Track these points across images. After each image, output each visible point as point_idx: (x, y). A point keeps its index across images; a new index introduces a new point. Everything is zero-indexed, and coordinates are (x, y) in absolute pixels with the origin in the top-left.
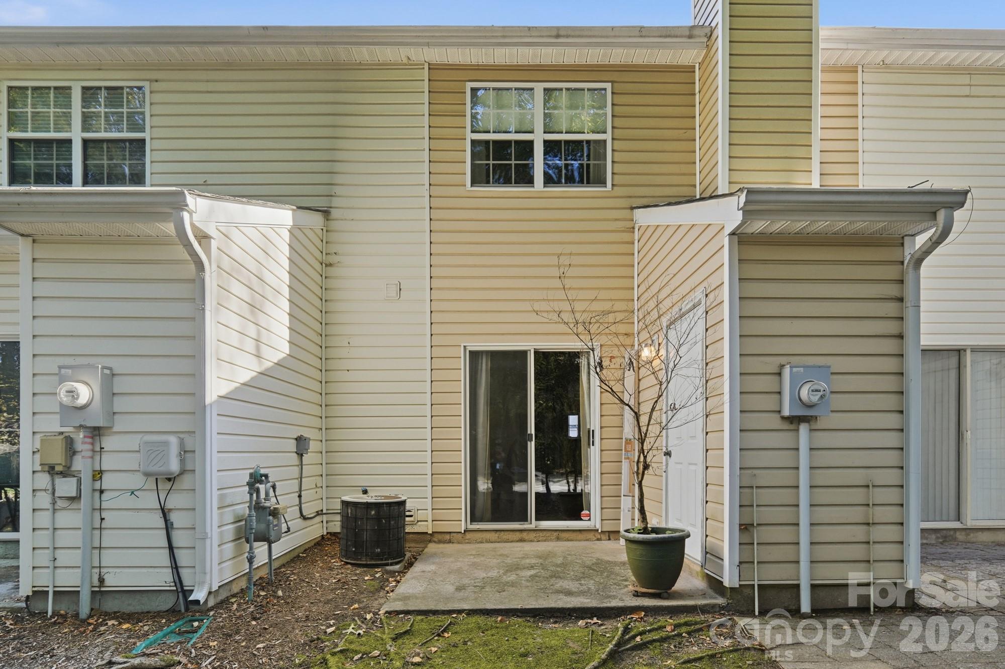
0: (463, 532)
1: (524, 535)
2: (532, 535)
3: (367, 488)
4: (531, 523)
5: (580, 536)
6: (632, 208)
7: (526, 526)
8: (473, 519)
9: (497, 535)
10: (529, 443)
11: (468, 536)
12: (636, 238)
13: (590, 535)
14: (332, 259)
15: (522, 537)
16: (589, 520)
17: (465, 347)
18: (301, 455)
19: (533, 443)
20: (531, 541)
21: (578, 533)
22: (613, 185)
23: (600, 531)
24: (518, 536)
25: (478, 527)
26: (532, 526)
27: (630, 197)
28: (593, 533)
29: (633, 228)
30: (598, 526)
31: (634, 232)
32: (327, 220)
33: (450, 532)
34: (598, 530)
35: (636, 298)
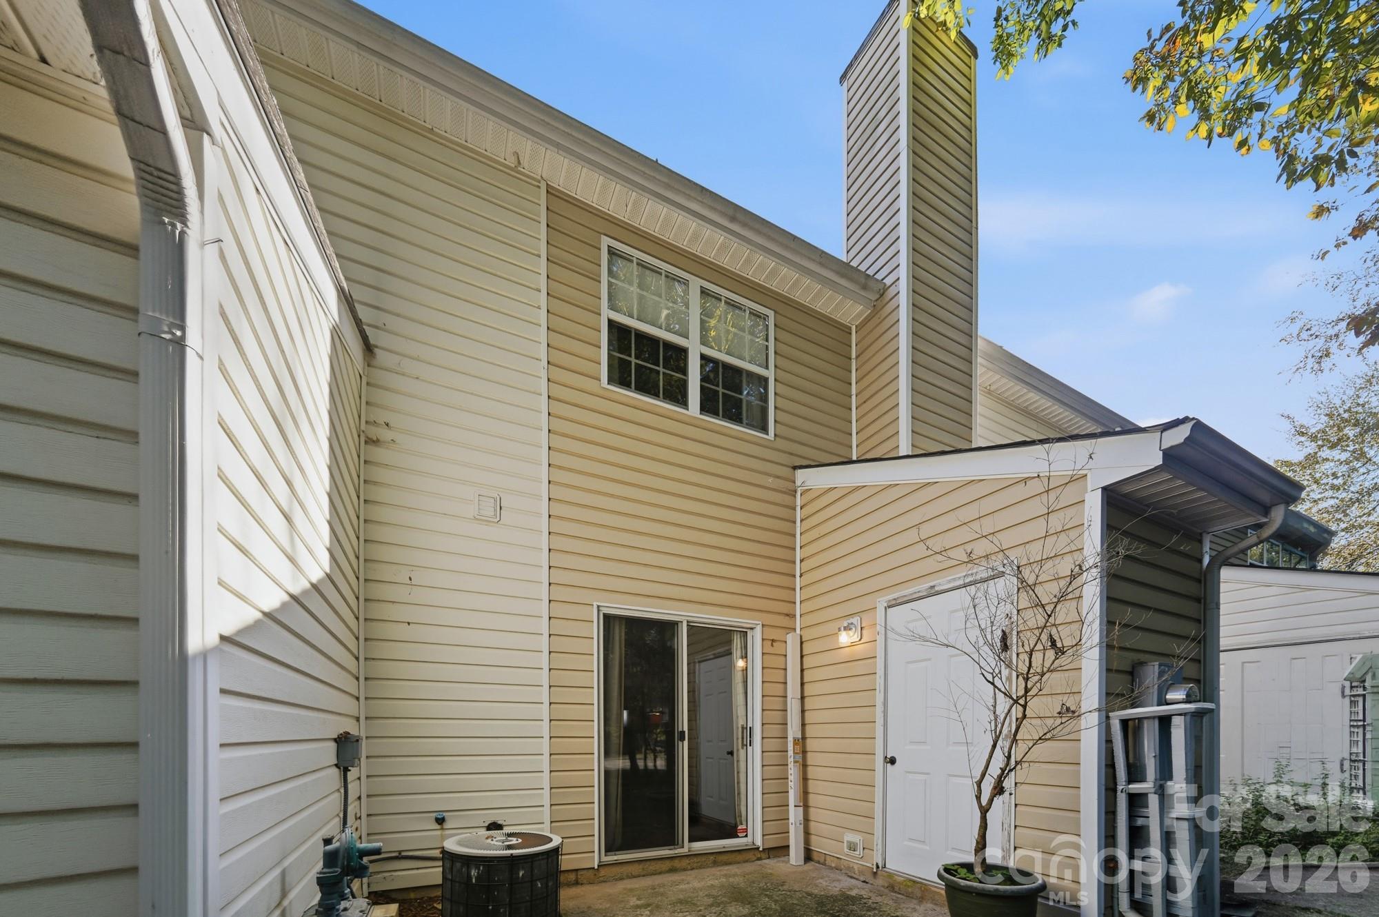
0: (596, 867)
1: (676, 863)
2: (685, 863)
3: (444, 814)
4: (683, 847)
5: (739, 857)
6: (795, 468)
7: (678, 851)
8: (609, 849)
9: (641, 866)
10: (680, 743)
11: (603, 872)
12: (799, 502)
13: (750, 855)
15: (673, 866)
16: (746, 836)
17: (598, 606)
19: (686, 743)
20: (685, 870)
21: (737, 854)
22: (775, 435)
23: (761, 849)
24: (667, 865)
25: (615, 858)
26: (685, 850)
27: (791, 454)
28: (752, 852)
29: (796, 491)
30: (759, 842)
31: (795, 497)
32: (369, 366)
33: (577, 870)
34: (758, 848)
35: (798, 574)
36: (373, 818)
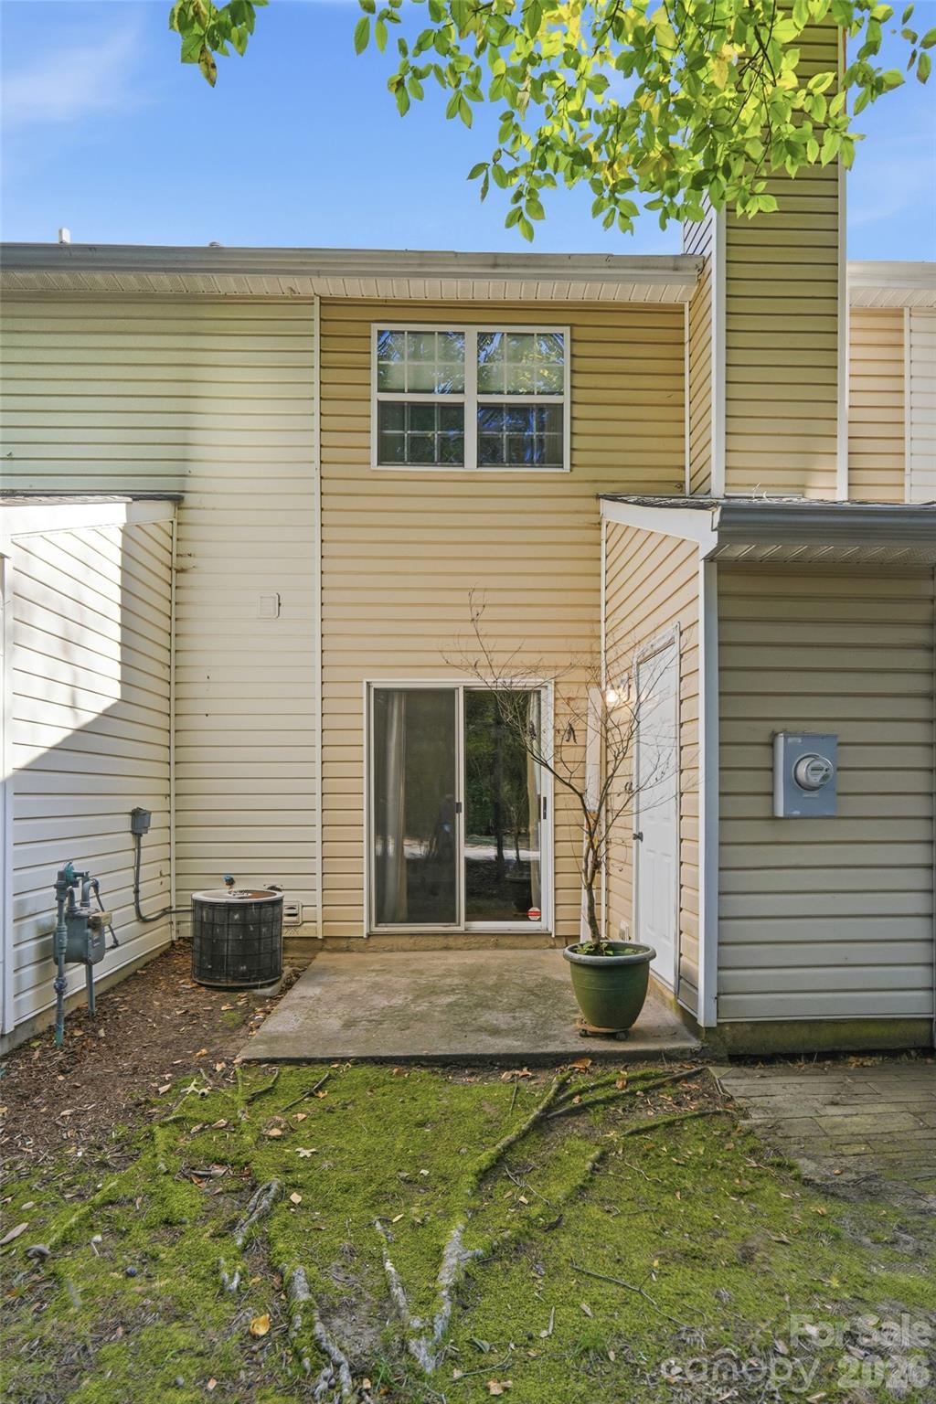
0: (365, 936)
1: (451, 941)
2: (461, 941)
3: (232, 876)
4: (459, 925)
5: (527, 942)
6: (598, 497)
7: (452, 928)
8: (379, 920)
9: (412, 941)
10: (457, 815)
11: (373, 942)
12: (604, 537)
13: (541, 941)
14: (186, 562)
15: (448, 943)
16: (540, 920)
17: (368, 683)
18: (137, 835)
19: (462, 815)
20: (460, 949)
21: (524, 938)
22: (572, 465)
23: (553, 936)
24: (441, 941)
25: (386, 929)
26: (461, 929)
27: (596, 481)
28: (544, 939)
29: (600, 524)
30: (551, 929)
31: (600, 529)
32: (179, 509)
33: (350, 937)
34: (551, 934)
35: (603, 619)
36: (180, 877)
